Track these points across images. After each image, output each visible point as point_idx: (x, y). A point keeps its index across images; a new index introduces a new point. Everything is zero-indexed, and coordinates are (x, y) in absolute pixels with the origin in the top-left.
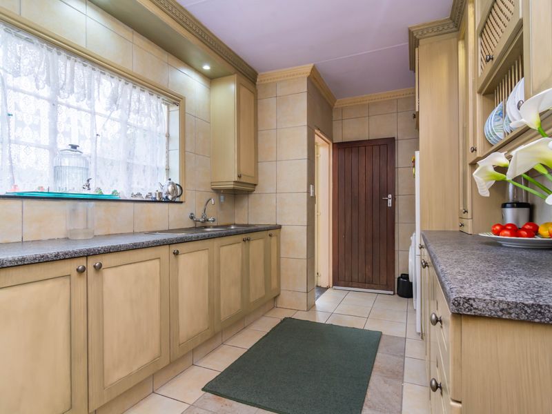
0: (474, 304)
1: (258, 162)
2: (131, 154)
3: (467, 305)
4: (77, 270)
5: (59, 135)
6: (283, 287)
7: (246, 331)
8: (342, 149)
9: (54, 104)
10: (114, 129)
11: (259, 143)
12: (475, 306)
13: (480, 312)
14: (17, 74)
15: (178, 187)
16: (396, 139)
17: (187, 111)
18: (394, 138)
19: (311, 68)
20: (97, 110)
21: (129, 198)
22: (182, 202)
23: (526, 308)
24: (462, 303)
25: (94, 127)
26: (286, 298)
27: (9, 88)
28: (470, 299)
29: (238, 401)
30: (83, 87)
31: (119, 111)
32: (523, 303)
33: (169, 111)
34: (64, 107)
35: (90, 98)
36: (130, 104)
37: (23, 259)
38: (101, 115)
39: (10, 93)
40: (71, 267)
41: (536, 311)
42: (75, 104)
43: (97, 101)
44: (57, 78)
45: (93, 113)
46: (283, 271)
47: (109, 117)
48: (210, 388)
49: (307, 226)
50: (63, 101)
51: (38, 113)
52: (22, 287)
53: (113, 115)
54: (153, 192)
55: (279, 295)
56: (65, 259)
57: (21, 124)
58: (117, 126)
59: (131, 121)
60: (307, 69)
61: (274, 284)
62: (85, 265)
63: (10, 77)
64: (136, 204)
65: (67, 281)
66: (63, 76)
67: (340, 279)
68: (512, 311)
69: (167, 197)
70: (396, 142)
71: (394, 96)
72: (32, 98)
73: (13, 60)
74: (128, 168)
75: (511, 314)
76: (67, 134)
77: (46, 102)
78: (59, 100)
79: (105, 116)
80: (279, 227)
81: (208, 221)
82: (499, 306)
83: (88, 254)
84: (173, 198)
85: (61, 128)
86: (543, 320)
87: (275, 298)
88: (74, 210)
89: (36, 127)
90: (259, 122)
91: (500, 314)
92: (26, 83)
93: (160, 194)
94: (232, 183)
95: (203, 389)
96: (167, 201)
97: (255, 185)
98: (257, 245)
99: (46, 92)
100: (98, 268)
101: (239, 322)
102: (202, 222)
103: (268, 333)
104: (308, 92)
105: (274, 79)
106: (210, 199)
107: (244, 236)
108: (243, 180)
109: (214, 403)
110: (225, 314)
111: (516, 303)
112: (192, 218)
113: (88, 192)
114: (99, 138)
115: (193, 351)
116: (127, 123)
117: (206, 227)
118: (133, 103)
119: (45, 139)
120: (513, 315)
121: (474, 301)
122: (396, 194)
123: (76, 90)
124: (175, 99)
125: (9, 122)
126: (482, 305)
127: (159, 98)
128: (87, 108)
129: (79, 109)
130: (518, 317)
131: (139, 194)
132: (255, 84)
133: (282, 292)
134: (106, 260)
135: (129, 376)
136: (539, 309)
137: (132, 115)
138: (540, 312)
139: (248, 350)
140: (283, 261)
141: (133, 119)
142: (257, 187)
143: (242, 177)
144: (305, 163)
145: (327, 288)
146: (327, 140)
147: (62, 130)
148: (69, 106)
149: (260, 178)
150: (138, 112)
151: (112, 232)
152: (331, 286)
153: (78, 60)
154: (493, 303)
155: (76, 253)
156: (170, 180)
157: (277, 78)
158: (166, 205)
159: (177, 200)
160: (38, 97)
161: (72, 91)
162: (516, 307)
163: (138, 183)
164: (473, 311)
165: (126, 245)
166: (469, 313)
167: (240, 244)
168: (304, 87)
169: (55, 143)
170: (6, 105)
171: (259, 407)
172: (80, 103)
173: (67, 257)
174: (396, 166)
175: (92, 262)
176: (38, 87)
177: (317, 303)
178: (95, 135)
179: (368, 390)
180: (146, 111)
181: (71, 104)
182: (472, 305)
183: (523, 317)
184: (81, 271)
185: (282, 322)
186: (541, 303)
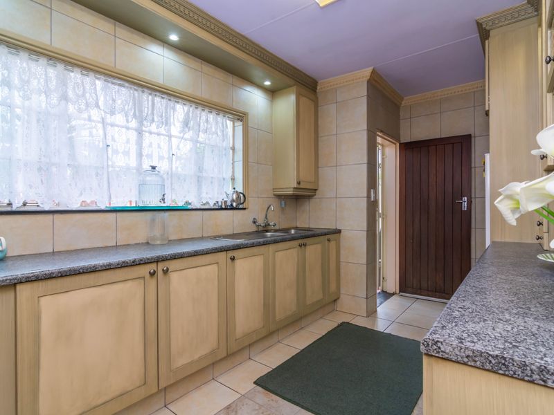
0: (441, 347)
1: (318, 167)
2: (200, 169)
3: (435, 347)
4: (150, 272)
5: (143, 158)
6: (343, 291)
7: (303, 332)
8: (410, 150)
9: (140, 133)
10: (186, 147)
11: (320, 148)
12: (443, 349)
13: (447, 356)
14: (112, 113)
15: (241, 195)
16: (473, 135)
17: (249, 125)
18: (470, 135)
19: (371, 71)
20: (173, 133)
21: (199, 206)
22: (245, 209)
23: (490, 358)
24: (430, 344)
25: (170, 148)
26: (346, 302)
27: (107, 124)
28: (438, 341)
29: (284, 398)
30: (161, 116)
31: (191, 132)
32: (487, 353)
33: (234, 127)
34: (147, 134)
35: (166, 124)
36: (200, 126)
37: (110, 265)
38: (176, 137)
39: (109, 128)
40: (144, 270)
41: (500, 363)
42: (156, 131)
43: (172, 126)
44: (141, 111)
45: (170, 136)
46: (342, 275)
47: (182, 138)
48: (261, 382)
49: (367, 231)
50: (147, 129)
51: (128, 141)
52: (110, 286)
53: (186, 136)
54: (220, 200)
55: (338, 298)
56: (140, 264)
57: (116, 152)
58: (189, 145)
59: (200, 139)
60: (367, 72)
61: (333, 287)
62: (156, 269)
63: (109, 116)
64: (205, 212)
65: (142, 281)
66: (146, 109)
67: (408, 285)
68: (477, 359)
69: (232, 205)
70: (473, 139)
71: (469, 89)
72: (124, 130)
73: (111, 102)
74: (198, 181)
75: (476, 361)
76: (150, 156)
77: (134, 132)
78: (144, 129)
79: (179, 138)
80: (339, 232)
81: (269, 225)
82: (464, 352)
83: (158, 260)
84: (237, 206)
85: (145, 152)
86: (507, 373)
87: (335, 301)
88: (153, 220)
89: (127, 153)
90: (320, 129)
91: (466, 360)
92: (119, 119)
93: (226, 202)
94: (292, 190)
95: (255, 383)
96: (232, 208)
97: (316, 190)
98: (314, 250)
99: (134, 124)
100: (166, 272)
101: (295, 321)
102: (263, 227)
103: (323, 336)
104: (368, 96)
105: (334, 85)
106: (270, 206)
107: (300, 242)
108: (301, 186)
109: (263, 397)
110: (280, 314)
111: (481, 353)
112: (254, 222)
113: (164, 205)
114: (174, 157)
115: (250, 345)
116: (197, 142)
117: (267, 231)
118: (202, 124)
119: (133, 162)
120: (478, 363)
121: (442, 344)
122: (473, 196)
123: (156, 119)
124: (240, 116)
125: (107, 151)
126: (448, 349)
127: (224, 116)
128: (164, 132)
129: (159, 134)
130: (483, 366)
131: (207, 203)
132: (316, 92)
133: (342, 296)
134: (172, 265)
135: (191, 363)
136: (503, 361)
137: (201, 135)
138: (504, 364)
139: (301, 351)
140: (342, 265)
141: (202, 137)
142: (317, 192)
143: (301, 183)
144: (364, 168)
145: (393, 294)
146: (393, 141)
147: (146, 153)
148: (151, 133)
149: (320, 183)
150: (206, 131)
151: (185, 237)
152: (398, 292)
153: (158, 94)
154: (459, 348)
155: (148, 259)
156: (234, 189)
157: (337, 84)
158: (231, 212)
159: (241, 206)
160: (128, 128)
161: (153, 120)
162: (481, 356)
163: (207, 193)
164: (441, 353)
165: (188, 252)
166: (437, 355)
167: (296, 249)
168: (363, 91)
169: (140, 164)
170: (106, 139)
171: (302, 407)
172: (160, 129)
173: (142, 262)
174: (473, 165)
175: (162, 266)
176: (127, 121)
177: (379, 309)
178: (171, 155)
179: (416, 408)
180: (214, 130)
181: (153, 131)
182: (439, 348)
183: (488, 366)
184: (152, 274)
185: (339, 326)
186: (505, 356)
